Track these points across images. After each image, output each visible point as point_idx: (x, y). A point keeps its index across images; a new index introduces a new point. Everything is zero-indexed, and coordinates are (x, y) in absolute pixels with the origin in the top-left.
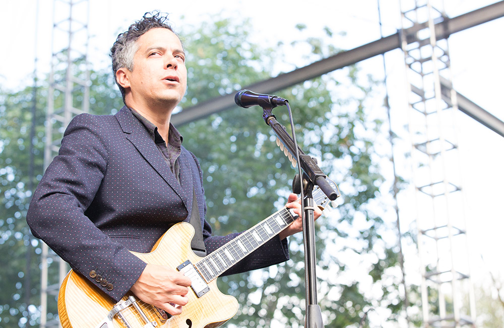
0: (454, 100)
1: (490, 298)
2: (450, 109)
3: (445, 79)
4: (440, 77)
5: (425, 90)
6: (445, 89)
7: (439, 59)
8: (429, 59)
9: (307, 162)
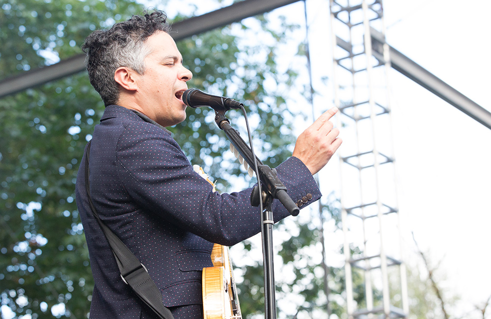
0: (387, 56)
1: (418, 280)
2: (382, 67)
3: (376, 31)
4: (371, 29)
5: (353, 43)
6: (377, 43)
7: (370, 7)
8: (359, 7)
9: (266, 173)
